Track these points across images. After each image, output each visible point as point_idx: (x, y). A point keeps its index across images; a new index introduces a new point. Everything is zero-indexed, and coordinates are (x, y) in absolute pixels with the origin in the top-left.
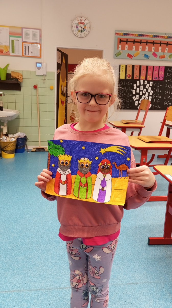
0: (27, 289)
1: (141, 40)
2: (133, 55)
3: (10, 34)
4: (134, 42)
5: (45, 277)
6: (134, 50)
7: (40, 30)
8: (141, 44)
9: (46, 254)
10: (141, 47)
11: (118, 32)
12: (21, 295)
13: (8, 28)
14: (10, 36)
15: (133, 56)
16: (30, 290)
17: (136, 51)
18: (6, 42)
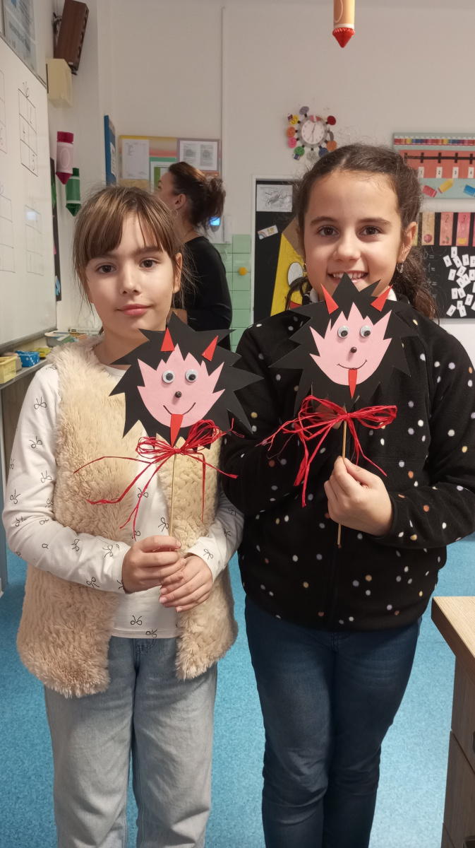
1: (457, 154)
2: (437, 190)
3: (150, 154)
4: (440, 158)
6: (439, 176)
7: (219, 142)
8: (456, 162)
10: (456, 169)
11: (401, 137)
13: (147, 142)
14: (151, 159)
15: (438, 192)
17: (445, 179)
18: (142, 173)
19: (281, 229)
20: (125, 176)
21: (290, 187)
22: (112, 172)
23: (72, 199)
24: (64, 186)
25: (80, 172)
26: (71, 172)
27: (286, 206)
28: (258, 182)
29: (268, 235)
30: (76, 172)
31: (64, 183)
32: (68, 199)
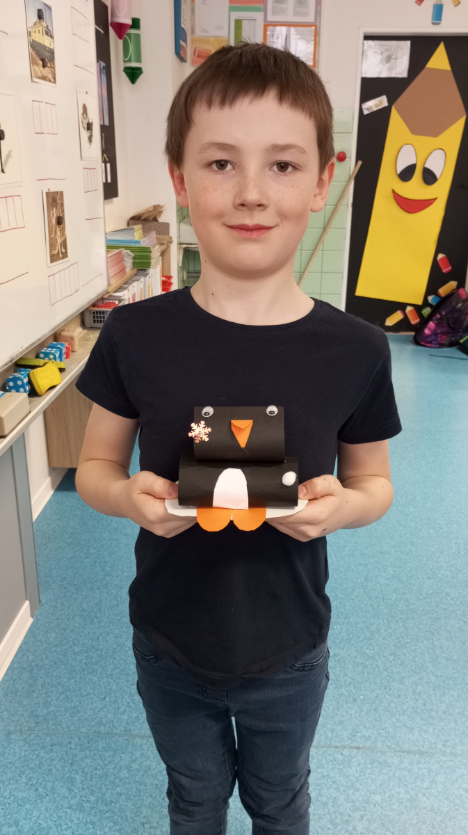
0: (393, 746)
3: (230, 2)
5: (432, 717)
9: (413, 649)
12: (381, 760)
14: (231, 9)
16: (404, 752)
18: (219, 28)
19: (391, 101)
20: (198, 33)
21: (408, 43)
22: (183, 26)
23: (130, 61)
24: (121, 42)
25: (142, 24)
26: (129, 22)
27: (400, 69)
28: (367, 38)
29: (375, 109)
30: (136, 23)
31: (120, 35)
32: (125, 61)
